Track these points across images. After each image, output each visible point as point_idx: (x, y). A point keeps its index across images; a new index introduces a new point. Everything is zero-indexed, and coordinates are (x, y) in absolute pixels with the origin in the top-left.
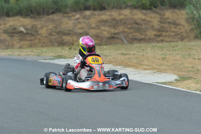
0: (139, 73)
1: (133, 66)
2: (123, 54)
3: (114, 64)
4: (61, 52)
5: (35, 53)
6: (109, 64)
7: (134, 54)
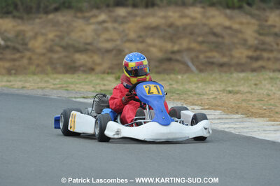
1: (262, 116)
2: (230, 92)
3: (224, 111)
4: (104, 85)
5: (54, 84)
6: (215, 110)
7: (251, 93)
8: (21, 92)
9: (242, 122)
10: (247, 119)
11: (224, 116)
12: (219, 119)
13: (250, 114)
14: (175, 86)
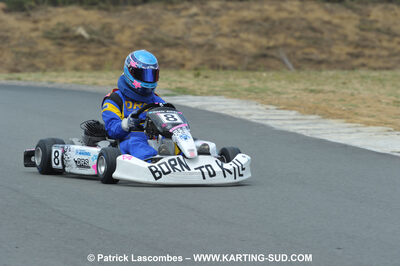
0: (358, 131)
1: (340, 117)
2: (312, 91)
3: (300, 111)
4: (180, 82)
6: (291, 110)
7: (333, 92)
8: (91, 89)
9: (316, 123)
10: (323, 121)
11: (299, 117)
12: (294, 119)
13: (327, 115)
14: (256, 84)
